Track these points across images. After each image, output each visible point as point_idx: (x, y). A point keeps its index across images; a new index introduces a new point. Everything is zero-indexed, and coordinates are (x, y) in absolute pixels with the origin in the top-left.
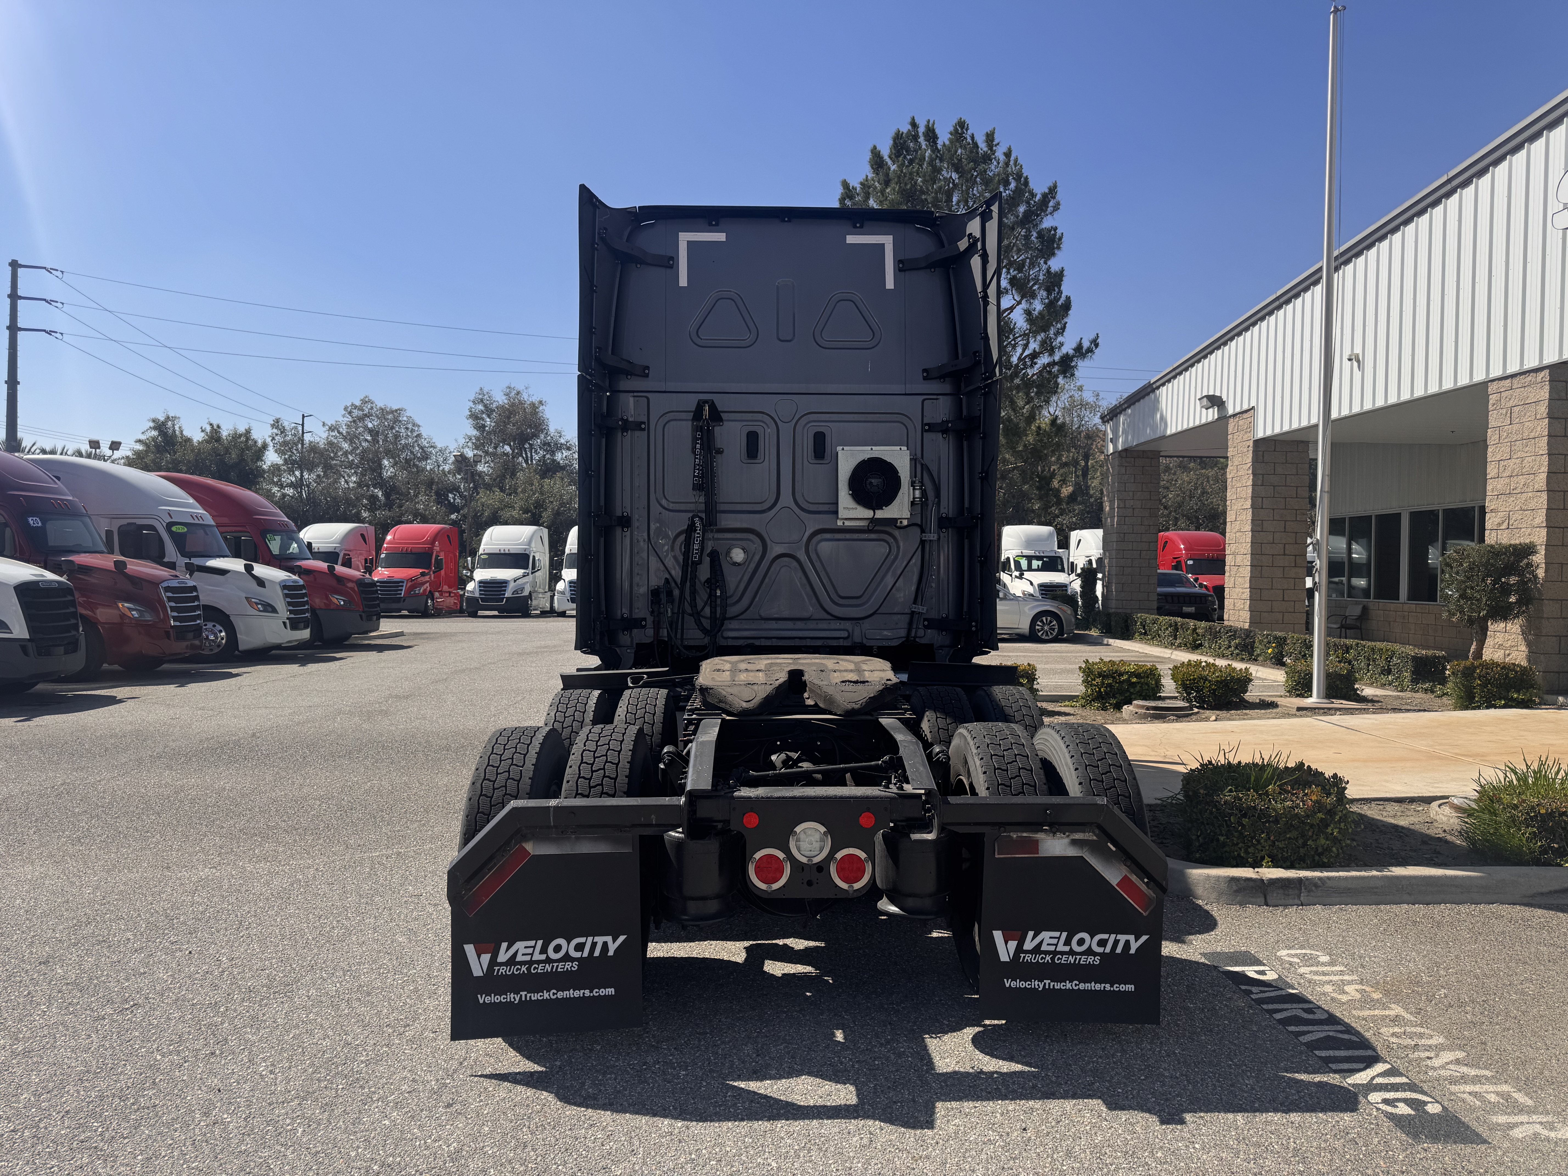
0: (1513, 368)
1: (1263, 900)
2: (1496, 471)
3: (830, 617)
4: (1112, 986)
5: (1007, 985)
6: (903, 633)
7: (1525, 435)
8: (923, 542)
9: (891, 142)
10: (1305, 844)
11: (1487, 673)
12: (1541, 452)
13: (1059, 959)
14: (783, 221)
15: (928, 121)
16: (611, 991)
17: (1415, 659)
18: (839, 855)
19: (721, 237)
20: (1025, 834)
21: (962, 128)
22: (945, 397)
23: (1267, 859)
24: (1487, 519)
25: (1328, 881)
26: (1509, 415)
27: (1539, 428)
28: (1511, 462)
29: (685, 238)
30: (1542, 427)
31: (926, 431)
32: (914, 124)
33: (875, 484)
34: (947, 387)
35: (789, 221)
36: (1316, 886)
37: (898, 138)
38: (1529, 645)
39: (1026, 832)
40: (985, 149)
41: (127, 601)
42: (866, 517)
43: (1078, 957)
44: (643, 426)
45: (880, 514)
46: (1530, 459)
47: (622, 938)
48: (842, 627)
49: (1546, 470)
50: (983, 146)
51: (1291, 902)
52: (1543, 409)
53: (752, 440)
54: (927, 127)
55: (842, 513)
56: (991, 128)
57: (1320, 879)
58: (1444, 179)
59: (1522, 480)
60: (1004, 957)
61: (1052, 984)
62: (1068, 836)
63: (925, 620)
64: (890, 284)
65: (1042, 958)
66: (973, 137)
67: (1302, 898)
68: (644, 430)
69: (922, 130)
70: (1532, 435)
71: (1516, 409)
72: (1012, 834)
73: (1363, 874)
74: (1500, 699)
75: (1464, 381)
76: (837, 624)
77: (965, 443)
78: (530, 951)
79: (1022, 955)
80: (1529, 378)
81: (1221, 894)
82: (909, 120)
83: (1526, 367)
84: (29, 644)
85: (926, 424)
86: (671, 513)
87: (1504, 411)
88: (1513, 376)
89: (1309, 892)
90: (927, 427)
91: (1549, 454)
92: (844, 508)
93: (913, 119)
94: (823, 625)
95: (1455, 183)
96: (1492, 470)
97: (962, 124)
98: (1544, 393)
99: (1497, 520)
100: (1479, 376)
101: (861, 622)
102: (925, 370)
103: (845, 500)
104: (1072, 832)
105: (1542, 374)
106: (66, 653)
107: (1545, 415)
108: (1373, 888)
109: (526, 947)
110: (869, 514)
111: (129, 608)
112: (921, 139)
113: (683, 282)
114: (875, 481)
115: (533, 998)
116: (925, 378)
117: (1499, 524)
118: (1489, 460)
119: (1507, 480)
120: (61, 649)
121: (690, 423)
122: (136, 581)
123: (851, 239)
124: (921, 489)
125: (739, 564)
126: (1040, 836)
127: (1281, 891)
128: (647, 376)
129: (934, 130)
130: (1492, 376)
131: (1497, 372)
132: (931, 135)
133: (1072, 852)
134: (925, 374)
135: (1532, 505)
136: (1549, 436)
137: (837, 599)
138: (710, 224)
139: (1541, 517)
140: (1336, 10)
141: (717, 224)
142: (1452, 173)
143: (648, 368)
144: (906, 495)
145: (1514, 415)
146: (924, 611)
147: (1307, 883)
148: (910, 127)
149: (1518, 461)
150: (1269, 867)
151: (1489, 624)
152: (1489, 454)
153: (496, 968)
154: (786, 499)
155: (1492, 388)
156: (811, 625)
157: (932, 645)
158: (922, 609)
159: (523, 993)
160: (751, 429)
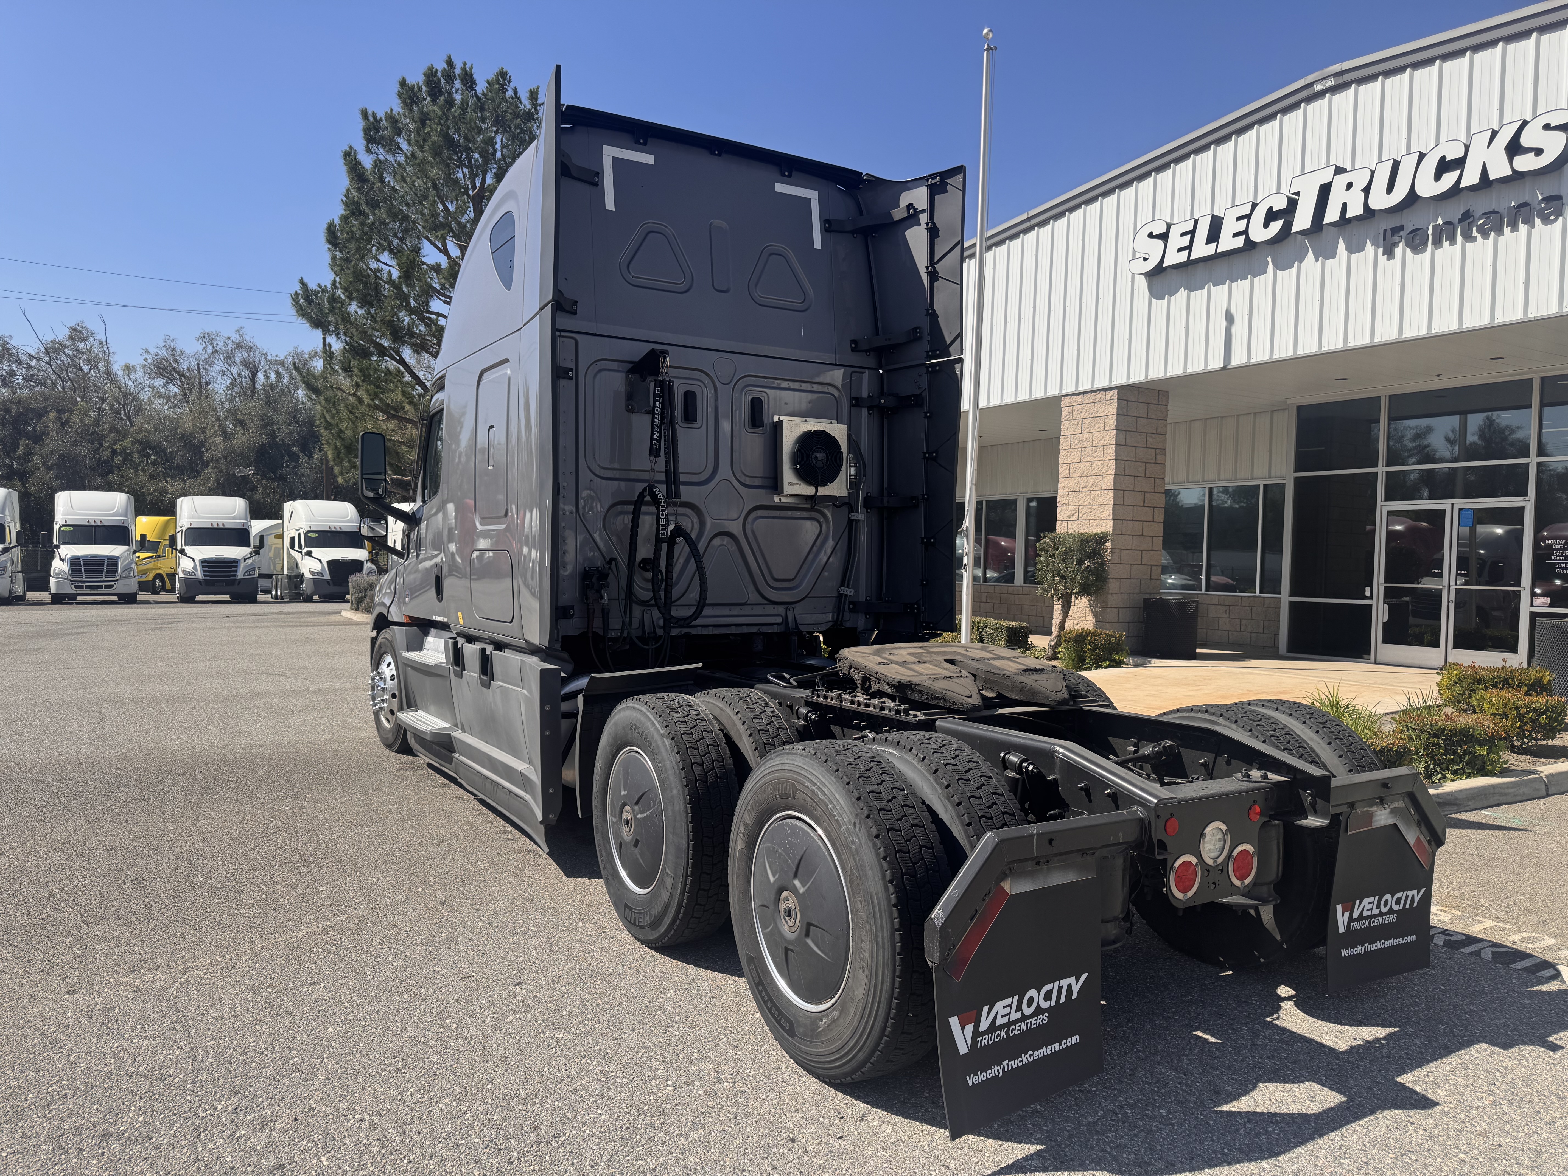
0: (1085, 386)
2: (1067, 471)
3: (766, 602)
4: (1403, 939)
5: (1343, 955)
6: (830, 617)
7: (1095, 443)
8: (851, 522)
11: (1095, 640)
12: (1109, 458)
13: (1373, 922)
14: (713, 154)
15: (465, 64)
16: (1076, 1039)
17: (1009, 629)
19: (648, 159)
20: (1366, 809)
21: (504, 79)
22: (870, 371)
24: (1058, 511)
26: (1080, 425)
27: (1107, 438)
28: (1081, 465)
29: (610, 153)
30: (1111, 437)
31: (854, 406)
32: (450, 63)
33: (819, 459)
34: (871, 361)
35: (719, 155)
37: (431, 75)
38: (1095, 615)
39: (1366, 807)
40: (529, 106)
42: (807, 494)
44: (571, 374)
45: (823, 491)
46: (1099, 463)
47: (1084, 976)
48: (775, 612)
49: (1113, 472)
50: (526, 104)
52: (1112, 422)
53: (690, 401)
54: (464, 69)
55: (785, 489)
56: (535, 86)
58: (1025, 216)
59: (1091, 480)
60: (1341, 930)
62: (1389, 806)
63: (850, 603)
64: (818, 245)
65: (1363, 924)
66: (515, 91)
68: (571, 378)
70: (1101, 443)
71: (1087, 421)
72: (1358, 810)
74: (1105, 660)
75: (1038, 394)
76: (770, 609)
77: (885, 420)
78: (1007, 1010)
79: (1352, 924)
80: (1100, 396)
82: (446, 58)
83: (1097, 386)
85: (854, 399)
86: (604, 481)
87: (1076, 422)
88: (1084, 393)
90: (854, 402)
91: (1116, 460)
92: (790, 483)
93: (450, 57)
94: (758, 610)
95: (1033, 222)
96: (1063, 471)
97: (503, 74)
98: (1113, 409)
99: (1068, 513)
100: (1053, 391)
101: (793, 606)
102: (853, 341)
103: (789, 474)
104: (1393, 801)
105: (1112, 392)
107: (1113, 427)
109: (1004, 1007)
110: (809, 490)
112: (458, 82)
113: (610, 204)
114: (818, 455)
115: (1014, 1067)
116: (853, 350)
117: (1070, 516)
118: (1061, 462)
119: (1077, 480)
121: (624, 375)
123: (780, 188)
124: (856, 466)
126: (1375, 808)
128: (573, 313)
129: (471, 75)
130: (1064, 392)
131: (1069, 388)
133: (1390, 821)
134: (853, 345)
135: (1100, 501)
136: (1116, 444)
137: (771, 582)
138: (637, 142)
139: (1108, 511)
140: (989, 49)
141: (645, 144)
142: (1032, 213)
143: (574, 304)
144: (848, 470)
145: (1085, 426)
146: (852, 594)
148: (445, 65)
149: (1088, 464)
151: (1073, 599)
152: (1061, 458)
153: (979, 1039)
154: (724, 471)
155: (1064, 402)
156: (747, 610)
157: (856, 628)
158: (850, 592)
159: (1005, 1063)
160: (690, 388)
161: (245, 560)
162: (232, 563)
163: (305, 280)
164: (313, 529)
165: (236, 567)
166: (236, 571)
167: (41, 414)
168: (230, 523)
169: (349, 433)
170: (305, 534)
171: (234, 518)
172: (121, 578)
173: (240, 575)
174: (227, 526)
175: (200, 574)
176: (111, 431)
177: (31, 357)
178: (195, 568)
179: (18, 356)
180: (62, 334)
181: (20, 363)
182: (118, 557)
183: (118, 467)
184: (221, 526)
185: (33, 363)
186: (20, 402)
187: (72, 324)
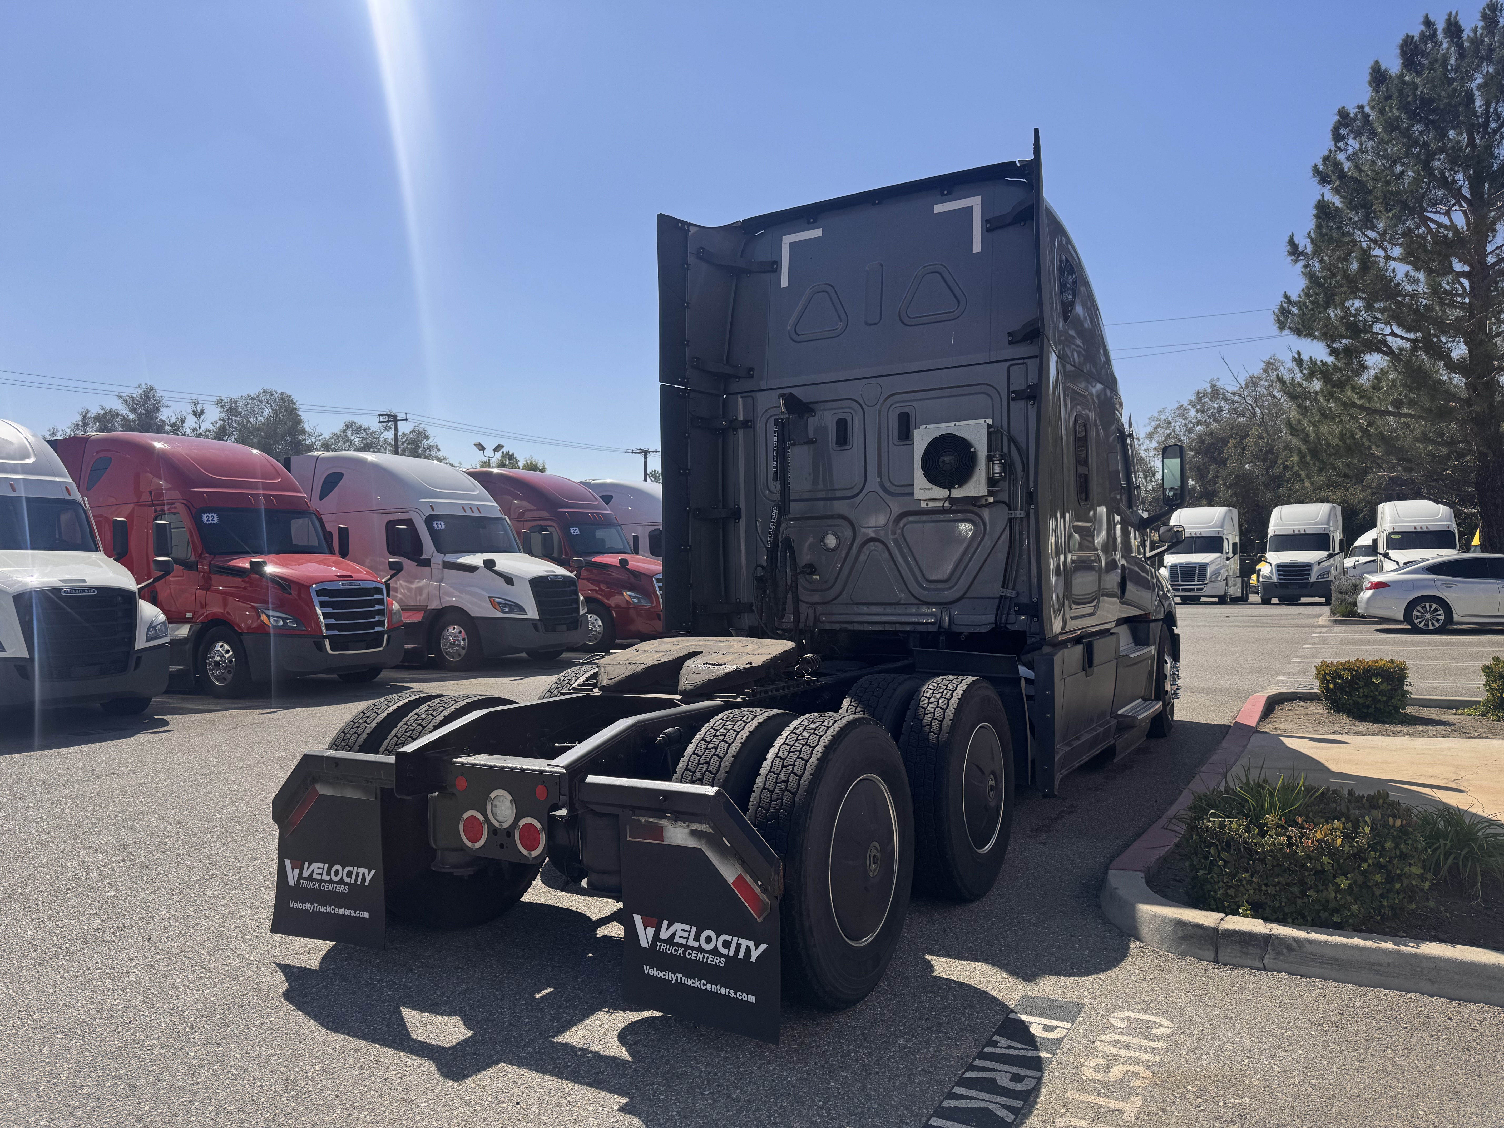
1: (1212, 955)
3: (916, 602)
4: (735, 993)
5: (646, 972)
6: (990, 618)
8: (1010, 520)
9: (1399, 51)
10: (1303, 893)
13: (689, 954)
14: (874, 204)
15: (1449, 15)
16: (366, 915)
18: (522, 823)
19: (818, 233)
20: (651, 820)
22: (1033, 360)
23: (1246, 906)
25: (1307, 945)
29: (787, 240)
31: (1013, 399)
32: (1429, 23)
33: (948, 462)
36: (1289, 948)
37: (1408, 44)
39: (652, 817)
41: (630, 590)
42: (941, 497)
43: (706, 955)
44: (749, 424)
45: (956, 493)
48: (929, 612)
51: (1249, 962)
53: (842, 426)
54: (1448, 21)
55: (919, 495)
57: (1297, 940)
60: (644, 944)
61: (683, 979)
62: (688, 826)
63: (1016, 603)
64: (977, 248)
65: (675, 950)
67: (1266, 961)
68: (750, 427)
69: (1440, 26)
72: (640, 818)
73: (1369, 944)
76: (923, 609)
78: (321, 871)
79: (659, 944)
81: (1164, 938)
84: (539, 623)
85: (1013, 392)
89: (1277, 954)
90: (1013, 396)
92: (920, 489)
94: (909, 610)
101: (950, 606)
102: (1010, 334)
103: (920, 479)
104: (692, 822)
106: (569, 629)
108: (1374, 964)
109: (318, 868)
110: (944, 493)
111: (630, 596)
112: (1440, 36)
113: (785, 283)
114: (947, 459)
116: (1011, 343)
120: (565, 627)
122: (636, 574)
123: (939, 209)
124: (1001, 463)
125: (833, 550)
126: (664, 823)
127: (1237, 947)
128: (752, 377)
129: (1457, 23)
132: (1454, 29)
133: (691, 843)
134: (1010, 338)
137: (924, 583)
138: (809, 223)
141: (815, 221)
143: (752, 369)
144: (983, 471)
146: (1013, 596)
147: (1276, 942)
148: (1423, 28)
150: (1246, 916)
153: (302, 881)
154: (873, 483)
156: (900, 610)
158: (1010, 593)
159: (316, 905)
160: (841, 416)
161: (1319, 564)
162: (1305, 568)
163: (1289, 294)
164: (1396, 530)
165: (1309, 570)
166: (1309, 575)
167: (1225, 442)
168: (1311, 529)
169: (1313, 436)
170: (1388, 536)
171: (1316, 524)
172: (1210, 582)
173: (1313, 578)
174: (1308, 532)
175: (1275, 578)
176: (1285, 449)
177: (1234, 394)
178: (1271, 572)
179: (1223, 394)
180: (1257, 370)
181: (1225, 399)
182: (1207, 564)
183: (1287, 481)
184: (1302, 532)
185: (1236, 398)
186: (1212, 433)
187: (1266, 358)
